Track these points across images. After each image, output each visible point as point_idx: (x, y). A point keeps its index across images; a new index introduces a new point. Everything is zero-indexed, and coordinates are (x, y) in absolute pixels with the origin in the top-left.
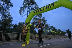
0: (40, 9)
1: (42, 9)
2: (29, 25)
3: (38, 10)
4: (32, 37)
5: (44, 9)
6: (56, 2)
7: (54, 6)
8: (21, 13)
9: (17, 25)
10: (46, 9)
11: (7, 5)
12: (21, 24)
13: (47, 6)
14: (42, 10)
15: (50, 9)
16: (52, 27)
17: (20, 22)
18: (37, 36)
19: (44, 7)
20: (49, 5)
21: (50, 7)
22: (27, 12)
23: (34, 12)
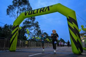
0: (33, 12)
3: (31, 12)
6: (52, 6)
7: (49, 10)
8: (8, 13)
10: (40, 12)
12: (8, 27)
13: (41, 8)
14: (35, 13)
16: (45, 33)
17: (6, 24)
18: (26, 43)
19: (38, 10)
20: (44, 8)
21: (44, 10)
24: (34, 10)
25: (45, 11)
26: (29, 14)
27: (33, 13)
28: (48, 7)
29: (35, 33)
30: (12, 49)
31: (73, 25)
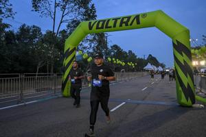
5: (115, 26)
8: (36, 6)
19: (116, 20)
23: (90, 28)
28: (137, 17)
29: (93, 45)
31: (182, 58)
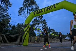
1: (43, 10)
2: (28, 27)
4: (31, 40)
6: (57, 4)
7: (55, 7)
9: (16, 26)
10: (47, 10)
11: (5, 4)
12: (20, 25)
13: (48, 7)
15: (51, 10)
17: (19, 23)
20: (50, 6)
22: (27, 13)
24: (42, 9)
25: (52, 9)
26: (37, 13)
27: (41, 12)
30: (25, 44)
